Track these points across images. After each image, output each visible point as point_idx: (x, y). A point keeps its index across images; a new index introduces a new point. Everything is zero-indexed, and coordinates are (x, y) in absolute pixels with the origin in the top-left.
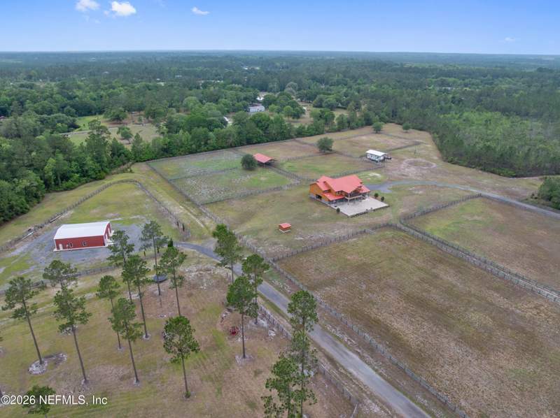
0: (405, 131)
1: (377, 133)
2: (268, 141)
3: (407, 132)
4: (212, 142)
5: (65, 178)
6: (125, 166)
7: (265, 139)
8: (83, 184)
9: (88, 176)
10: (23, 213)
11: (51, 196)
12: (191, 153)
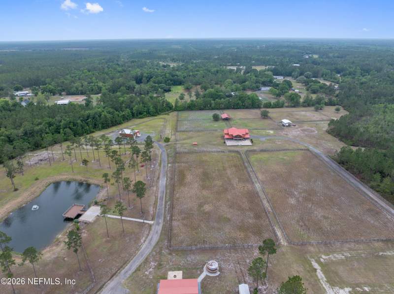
0: (337, 112)
1: (316, 111)
2: (244, 108)
3: (338, 113)
4: (213, 105)
5: (140, 113)
6: (167, 112)
7: (242, 107)
8: (147, 117)
9: (150, 114)
10: (120, 124)
11: (133, 119)
12: (200, 110)
